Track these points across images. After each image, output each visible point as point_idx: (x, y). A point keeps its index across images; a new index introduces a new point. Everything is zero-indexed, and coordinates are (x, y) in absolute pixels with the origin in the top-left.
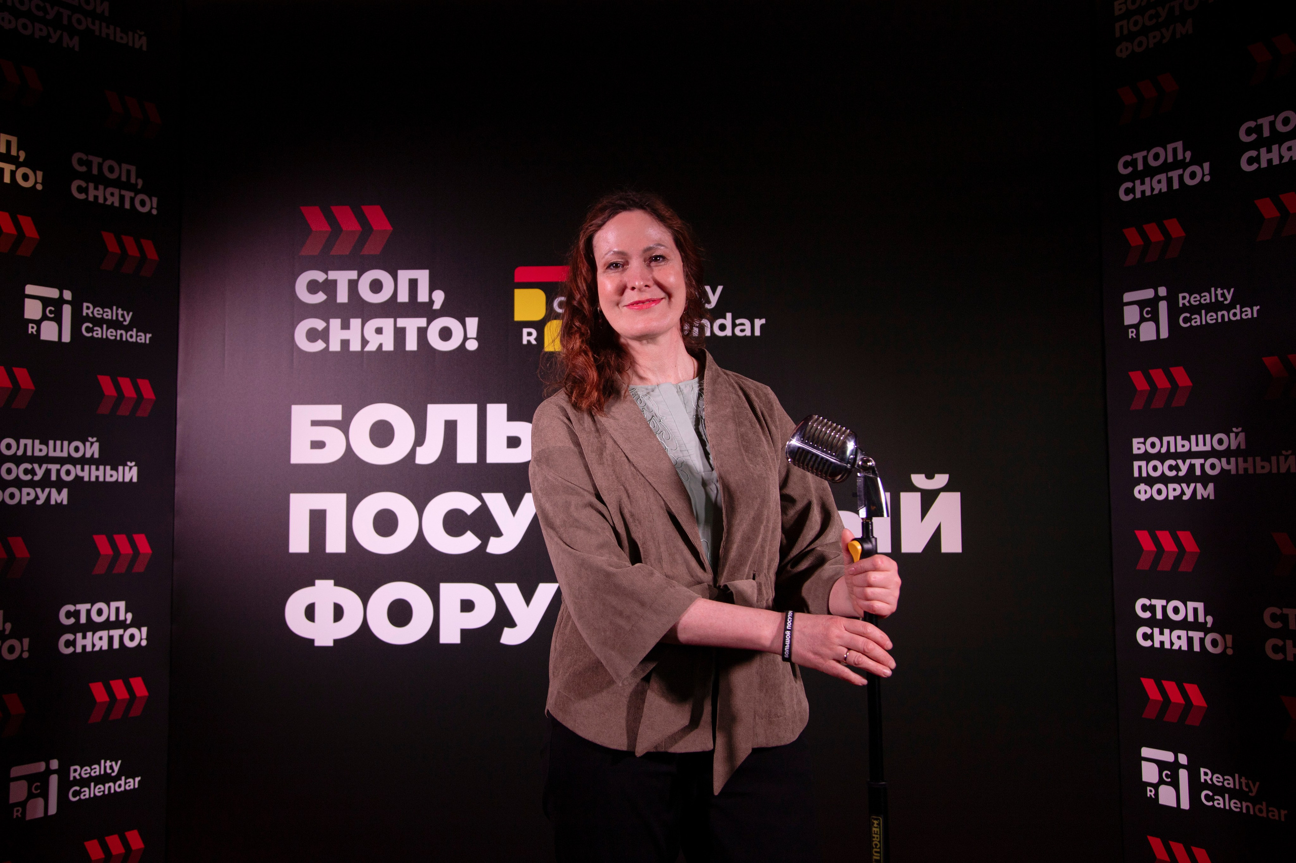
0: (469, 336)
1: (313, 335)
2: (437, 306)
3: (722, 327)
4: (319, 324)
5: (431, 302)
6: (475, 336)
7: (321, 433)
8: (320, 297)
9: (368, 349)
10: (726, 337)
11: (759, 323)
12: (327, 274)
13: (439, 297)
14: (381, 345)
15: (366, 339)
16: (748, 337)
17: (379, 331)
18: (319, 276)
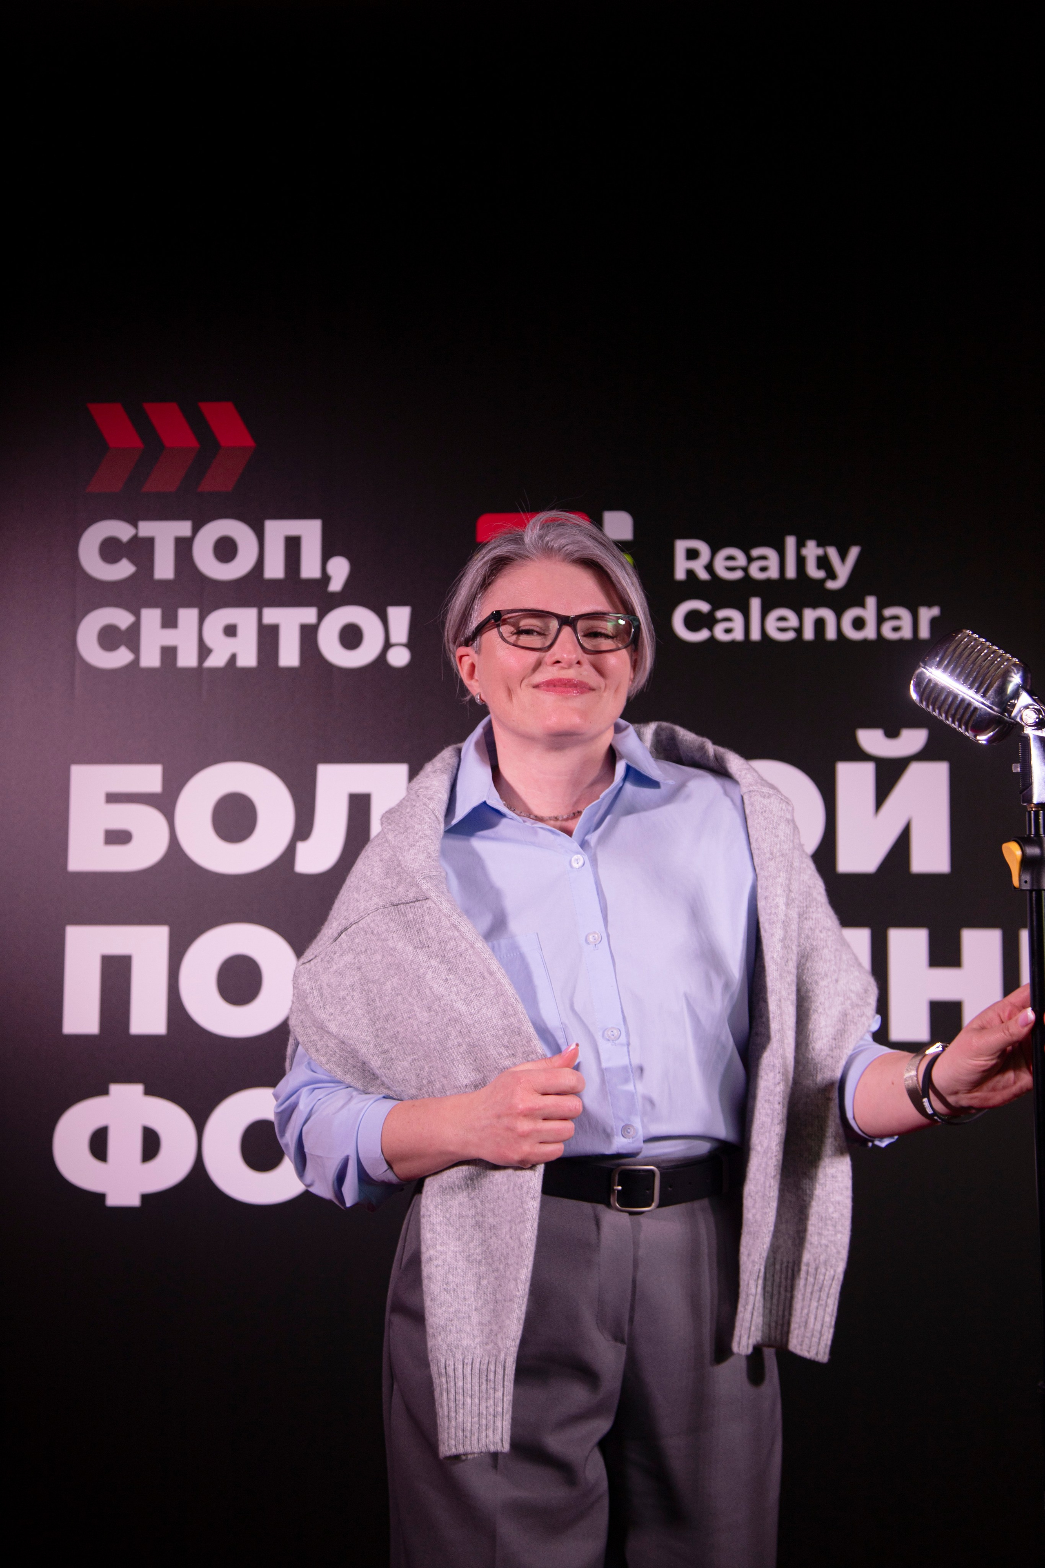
0: (393, 639)
1: (110, 638)
2: (336, 585)
3: (859, 624)
4: (122, 619)
5: (326, 578)
6: (404, 640)
7: (124, 817)
8: (124, 569)
9: (209, 663)
10: (866, 639)
11: (927, 614)
12: (136, 526)
13: (340, 570)
14: (233, 658)
15: (206, 645)
16: (907, 640)
17: (231, 631)
18: (123, 531)
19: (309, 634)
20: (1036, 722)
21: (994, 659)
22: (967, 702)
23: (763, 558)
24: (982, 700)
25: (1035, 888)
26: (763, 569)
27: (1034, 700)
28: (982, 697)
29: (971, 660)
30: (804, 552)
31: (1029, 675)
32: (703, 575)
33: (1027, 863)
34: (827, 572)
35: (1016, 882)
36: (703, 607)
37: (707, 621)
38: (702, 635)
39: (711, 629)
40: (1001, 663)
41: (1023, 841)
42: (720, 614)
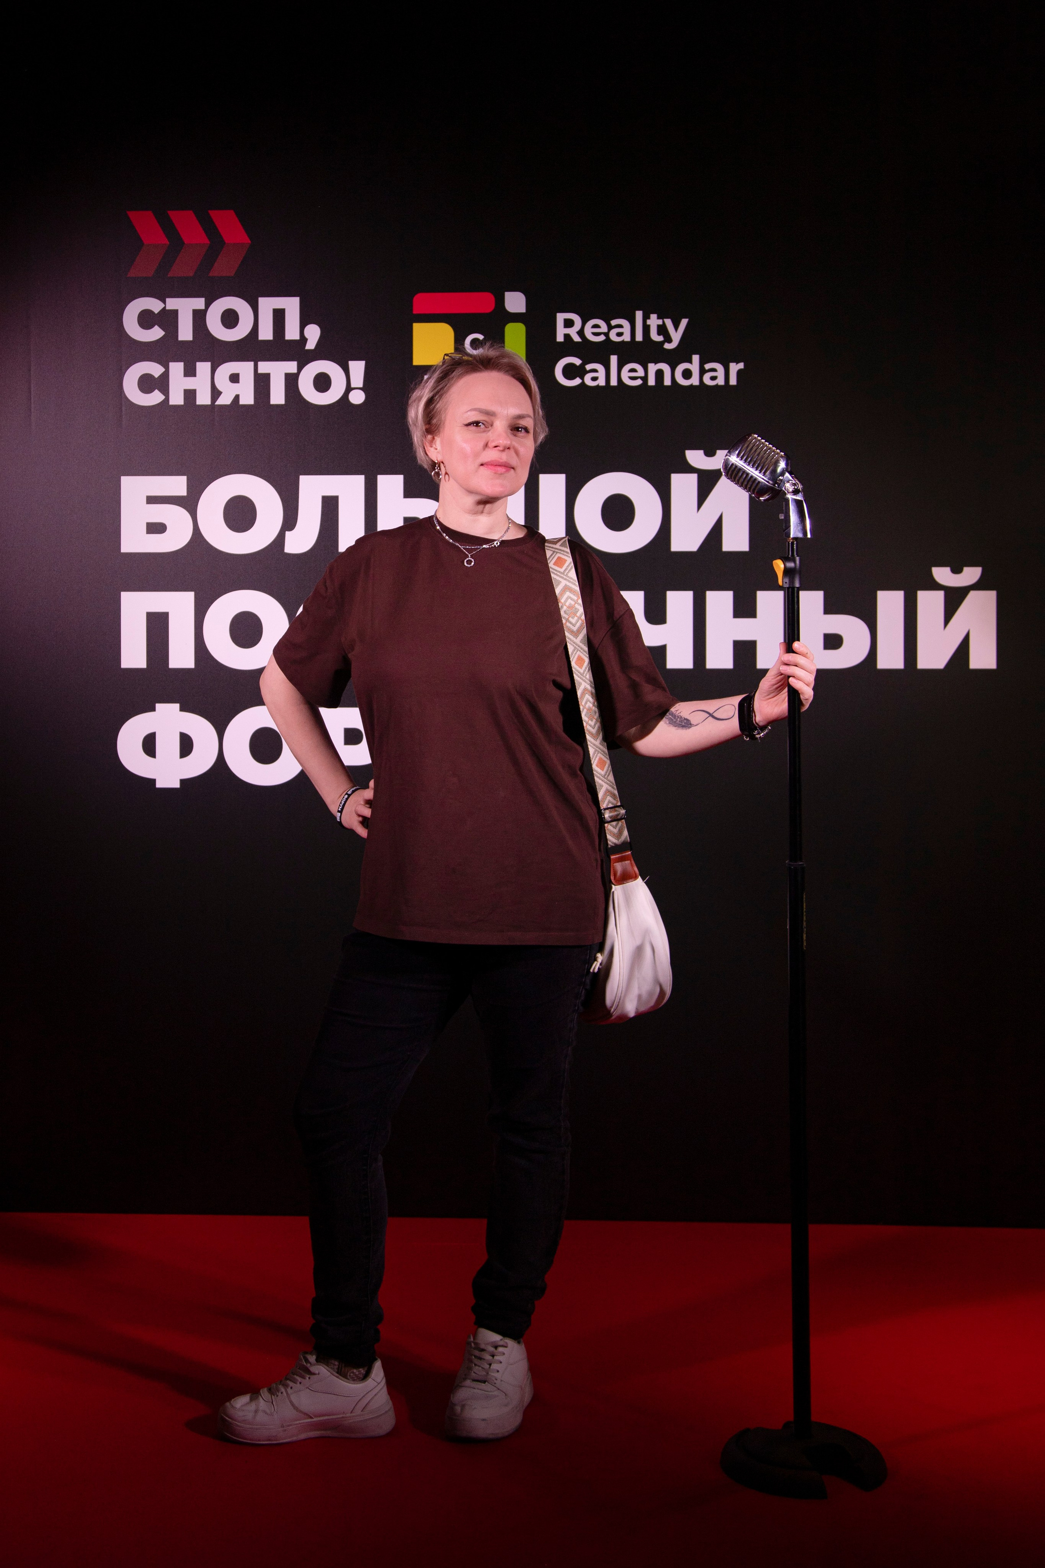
0: (353, 386)
1: (147, 384)
2: (311, 345)
3: (687, 374)
4: (155, 369)
5: (303, 340)
6: (361, 386)
7: (159, 513)
9: (219, 402)
10: (691, 385)
11: (735, 368)
12: (164, 302)
13: (313, 333)
14: (237, 397)
15: (217, 389)
16: (720, 386)
17: (234, 378)
18: (154, 305)
19: (291, 381)
20: (793, 491)
21: (770, 453)
22: (754, 478)
23: (620, 326)
24: (763, 477)
25: (791, 586)
26: (620, 334)
27: (792, 477)
28: (763, 475)
29: (757, 453)
30: (649, 322)
31: (789, 461)
32: (577, 339)
33: (787, 572)
34: (664, 337)
35: (780, 582)
36: (577, 362)
37: (579, 372)
38: (577, 381)
39: (582, 378)
40: (774, 456)
41: (785, 559)
42: (589, 367)
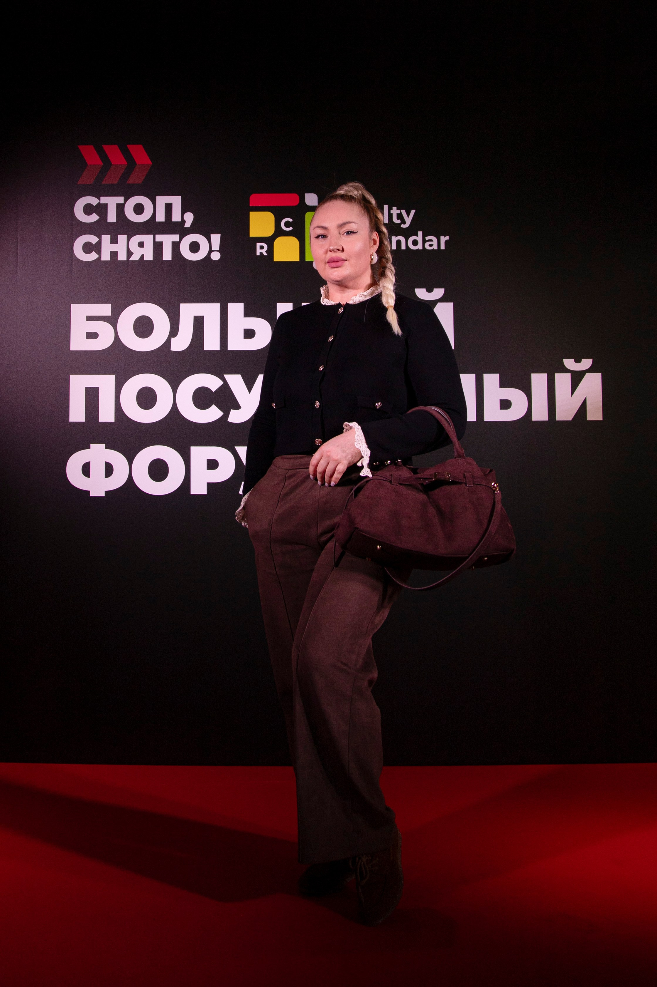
0: (213, 249)
1: (88, 248)
2: (188, 225)
3: (415, 243)
4: (93, 239)
5: (183, 221)
6: (218, 249)
7: (94, 327)
8: (94, 218)
9: (131, 259)
10: (418, 249)
11: (443, 239)
12: (99, 199)
13: (189, 218)
14: (143, 256)
15: (131, 251)
16: (435, 250)
17: (141, 245)
18: (94, 201)
34: (401, 221)
